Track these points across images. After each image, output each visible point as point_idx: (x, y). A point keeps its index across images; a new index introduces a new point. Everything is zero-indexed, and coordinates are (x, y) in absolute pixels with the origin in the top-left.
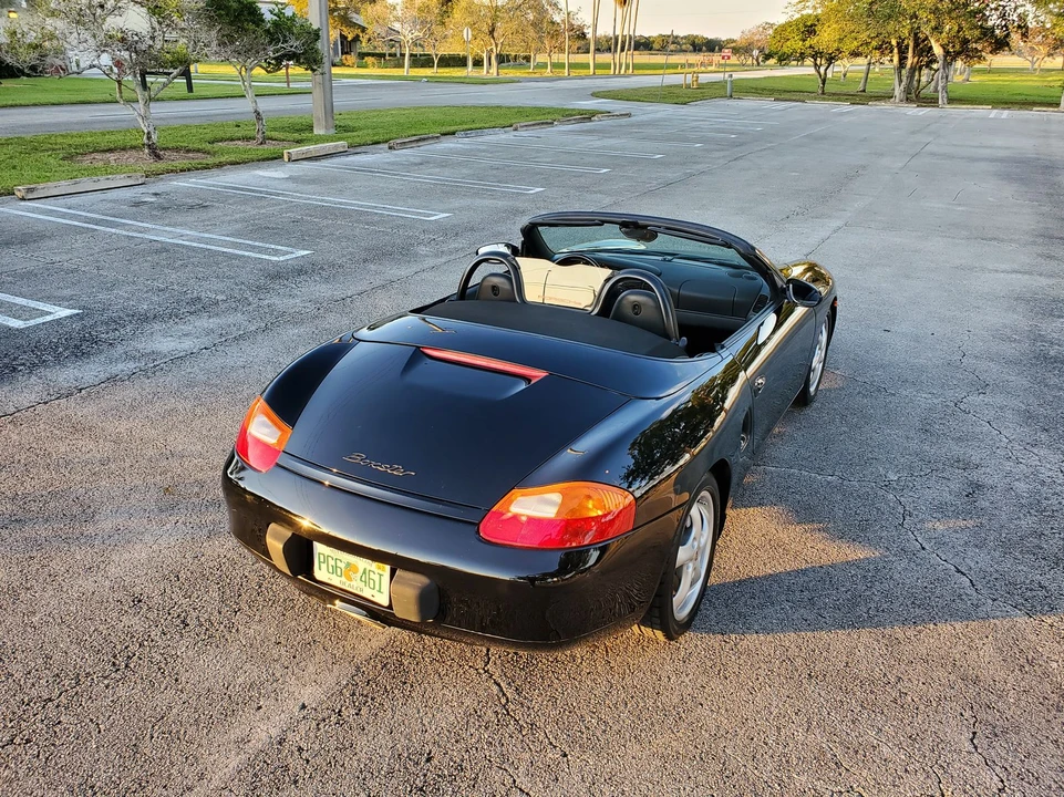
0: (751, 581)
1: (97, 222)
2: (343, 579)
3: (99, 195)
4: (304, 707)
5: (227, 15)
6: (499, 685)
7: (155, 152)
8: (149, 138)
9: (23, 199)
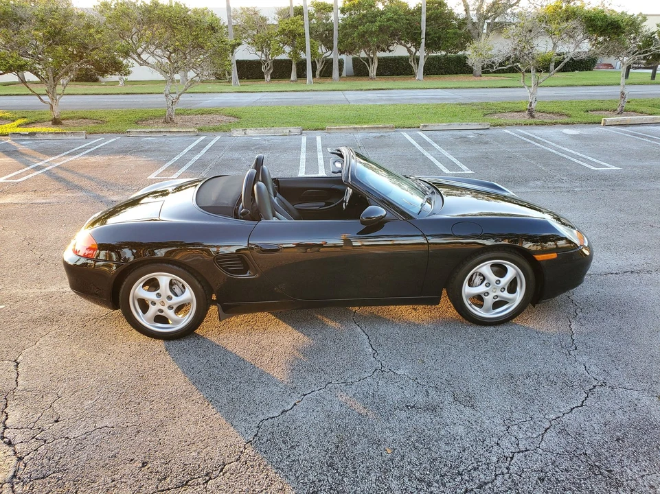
7: (531, 114)
8: (530, 106)
9: (421, 130)
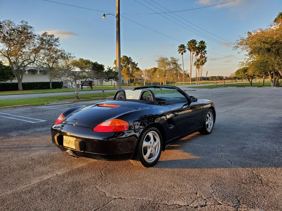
0: (173, 160)
1: (59, 108)
2: (68, 145)
3: (62, 105)
4: (57, 175)
5: (96, 68)
6: (102, 174)
7: (78, 98)
8: (77, 95)
9: (46, 105)
